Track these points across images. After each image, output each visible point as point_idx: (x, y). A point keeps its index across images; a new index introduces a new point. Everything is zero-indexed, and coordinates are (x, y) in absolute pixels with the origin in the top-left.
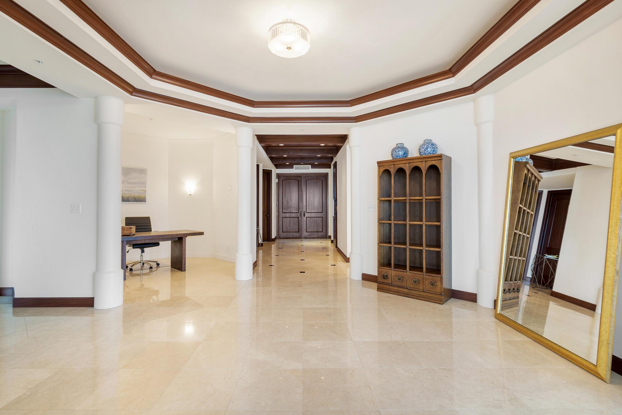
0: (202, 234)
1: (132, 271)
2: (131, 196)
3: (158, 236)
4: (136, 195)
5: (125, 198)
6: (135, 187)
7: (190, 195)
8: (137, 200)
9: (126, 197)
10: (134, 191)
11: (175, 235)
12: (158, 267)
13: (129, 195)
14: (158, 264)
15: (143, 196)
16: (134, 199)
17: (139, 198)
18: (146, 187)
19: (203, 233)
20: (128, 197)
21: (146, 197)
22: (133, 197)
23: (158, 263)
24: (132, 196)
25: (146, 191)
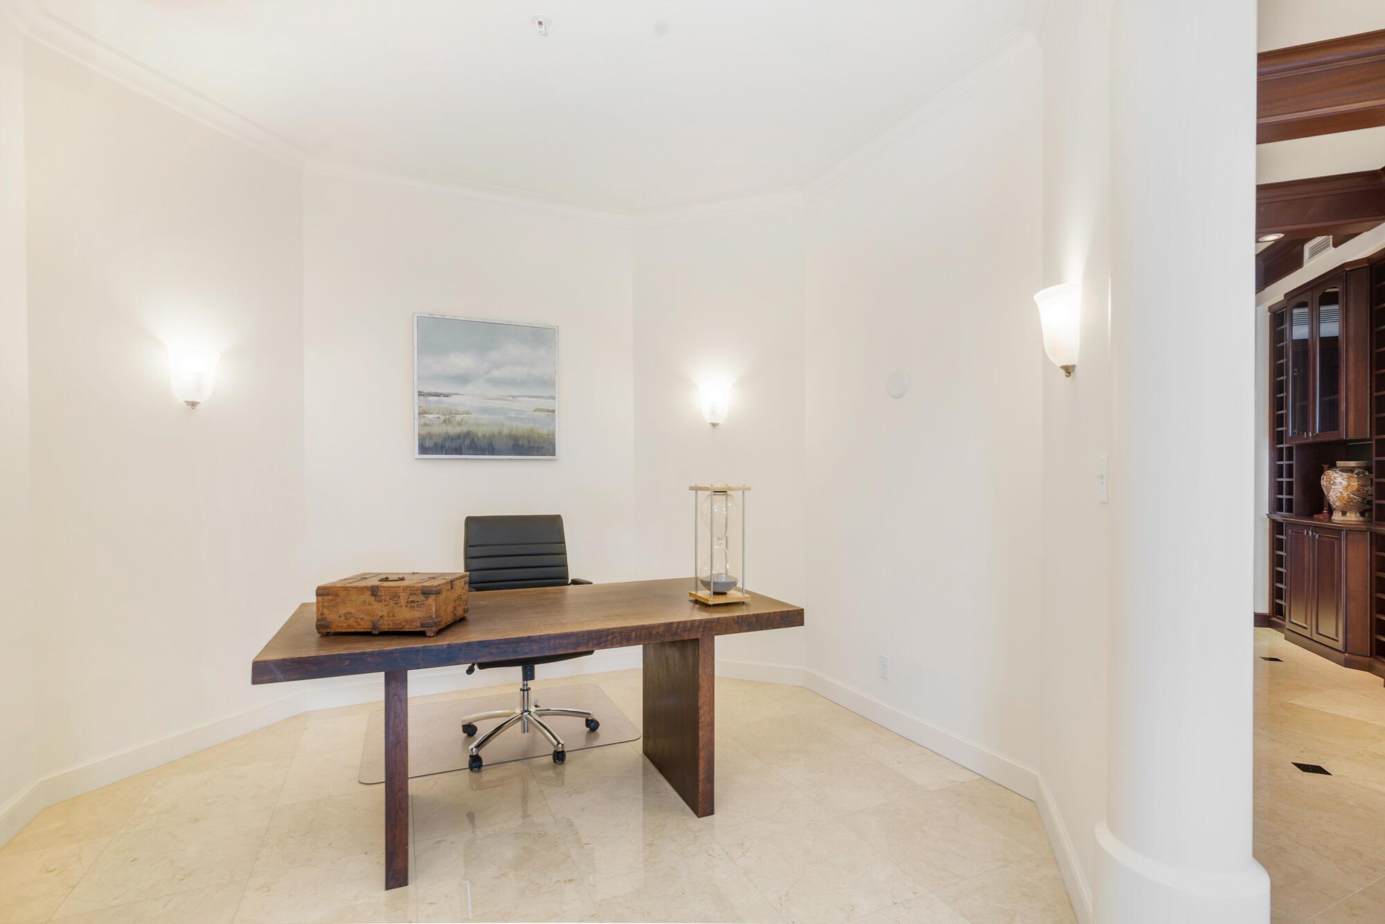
0: (793, 618)
1: (480, 766)
2: (500, 434)
3: (574, 640)
4: (520, 427)
5: (478, 438)
6: (514, 397)
7: (714, 425)
8: (523, 446)
9: (484, 436)
10: (512, 415)
11: (661, 630)
12: (593, 734)
13: (496, 430)
14: (592, 725)
15: (543, 430)
16: (511, 443)
17: (529, 442)
18: (554, 398)
19: (800, 613)
20: (493, 436)
21: (554, 435)
22: (510, 436)
23: (593, 721)
24: (506, 431)
25: (553, 411)
